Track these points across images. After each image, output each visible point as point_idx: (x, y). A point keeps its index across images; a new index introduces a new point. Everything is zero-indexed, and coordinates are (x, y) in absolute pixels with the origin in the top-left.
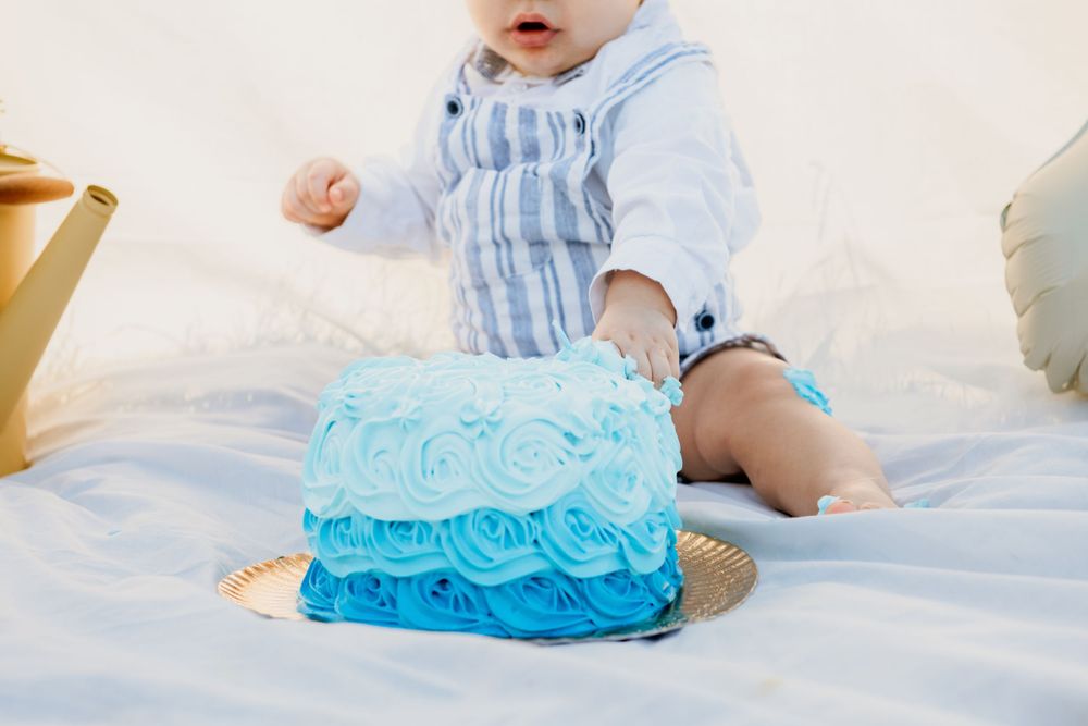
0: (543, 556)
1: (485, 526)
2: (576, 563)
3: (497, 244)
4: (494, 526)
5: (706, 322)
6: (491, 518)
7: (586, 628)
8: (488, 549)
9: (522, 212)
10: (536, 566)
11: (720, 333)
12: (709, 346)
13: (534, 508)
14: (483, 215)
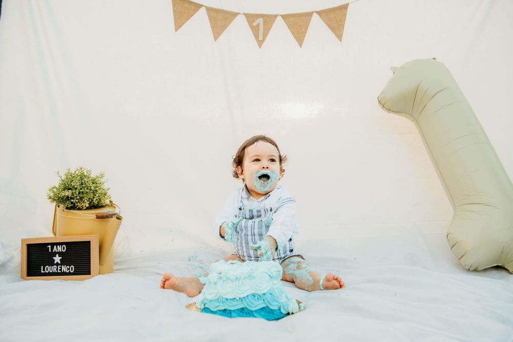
0: (265, 303)
1: (253, 297)
2: (273, 305)
3: (252, 235)
4: (254, 296)
5: (291, 251)
6: (254, 295)
7: (274, 318)
8: (253, 301)
9: (259, 228)
10: (264, 305)
11: (294, 253)
12: (292, 255)
13: (264, 293)
14: (249, 229)
